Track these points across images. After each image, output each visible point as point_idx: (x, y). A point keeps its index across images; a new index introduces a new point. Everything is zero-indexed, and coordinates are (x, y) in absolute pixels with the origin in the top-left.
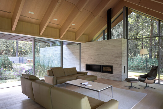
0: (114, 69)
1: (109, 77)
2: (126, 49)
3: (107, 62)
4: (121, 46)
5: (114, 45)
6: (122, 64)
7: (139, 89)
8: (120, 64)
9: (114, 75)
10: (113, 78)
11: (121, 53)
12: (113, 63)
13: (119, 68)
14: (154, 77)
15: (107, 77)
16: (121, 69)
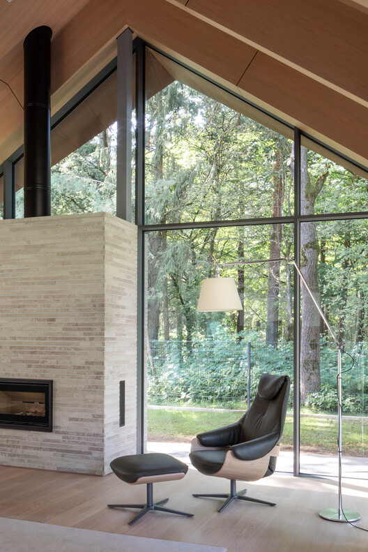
0: (58, 399)
1: (33, 452)
2: (135, 280)
3: (21, 357)
4: (102, 262)
5: (58, 254)
6: (108, 368)
7: (190, 516)
8: (93, 368)
9: (59, 437)
10: (51, 460)
11: (99, 305)
12: (53, 362)
13: (91, 397)
14: (269, 439)
15: (19, 451)
16: (102, 402)
